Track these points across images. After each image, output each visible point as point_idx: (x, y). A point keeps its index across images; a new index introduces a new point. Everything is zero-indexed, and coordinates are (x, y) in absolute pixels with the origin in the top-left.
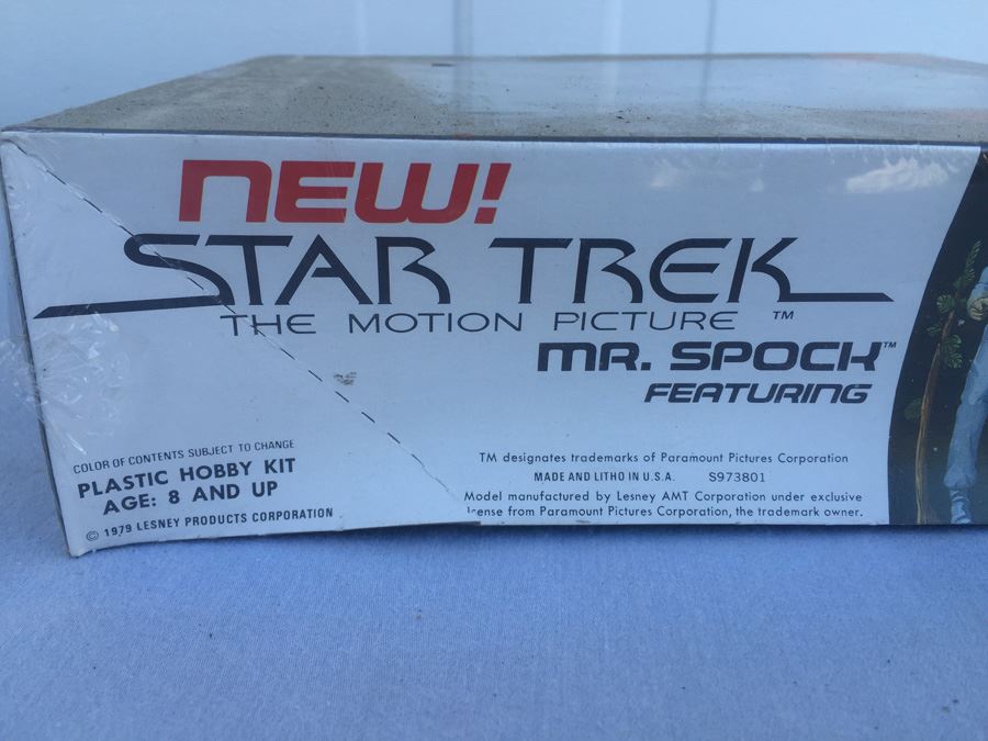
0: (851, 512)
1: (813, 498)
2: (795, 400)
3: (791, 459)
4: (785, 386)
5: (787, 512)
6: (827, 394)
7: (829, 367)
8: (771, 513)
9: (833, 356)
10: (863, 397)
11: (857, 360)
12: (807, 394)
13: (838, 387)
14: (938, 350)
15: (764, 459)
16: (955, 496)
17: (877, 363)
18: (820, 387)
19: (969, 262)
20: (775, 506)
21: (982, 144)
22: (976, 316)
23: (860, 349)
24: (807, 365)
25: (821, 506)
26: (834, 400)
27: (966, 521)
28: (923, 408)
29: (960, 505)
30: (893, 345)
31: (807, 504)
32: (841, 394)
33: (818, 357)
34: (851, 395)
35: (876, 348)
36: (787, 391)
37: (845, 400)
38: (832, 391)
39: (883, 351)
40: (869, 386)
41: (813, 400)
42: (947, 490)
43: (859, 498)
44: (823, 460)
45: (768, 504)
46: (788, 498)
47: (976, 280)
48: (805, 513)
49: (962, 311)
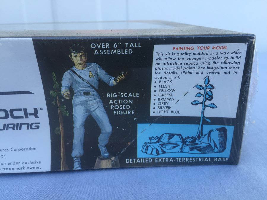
0: (37, 168)
1: (23, 163)
2: (14, 129)
3: (15, 150)
4: (8, 125)
5: (13, 169)
6: (24, 127)
7: (22, 117)
8: (7, 169)
9: (22, 114)
10: (38, 127)
11: (31, 114)
12: (18, 127)
13: (28, 124)
14: (59, 110)
15: (5, 150)
16: (76, 159)
17: (38, 115)
18: (21, 124)
19: (55, 80)
20: (9, 167)
21: (31, 37)
22: (67, 98)
23: (31, 111)
24: (13, 117)
25: (26, 166)
26: (28, 128)
27: (79, 168)
28: (61, 130)
29: (77, 163)
30: (42, 109)
31: (21, 165)
32: (30, 126)
33: (16, 114)
34: (33, 126)
35: (36, 110)
36: (10, 126)
37: (32, 128)
38: (26, 126)
39: (39, 111)
40: (39, 123)
41: (20, 129)
42: (73, 158)
43: (40, 162)
44: (27, 149)
45: (7, 166)
46: (14, 163)
47: (61, 86)
48: (20, 169)
49: (61, 97)
